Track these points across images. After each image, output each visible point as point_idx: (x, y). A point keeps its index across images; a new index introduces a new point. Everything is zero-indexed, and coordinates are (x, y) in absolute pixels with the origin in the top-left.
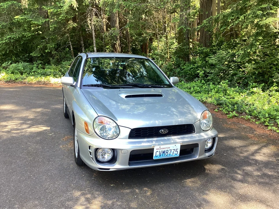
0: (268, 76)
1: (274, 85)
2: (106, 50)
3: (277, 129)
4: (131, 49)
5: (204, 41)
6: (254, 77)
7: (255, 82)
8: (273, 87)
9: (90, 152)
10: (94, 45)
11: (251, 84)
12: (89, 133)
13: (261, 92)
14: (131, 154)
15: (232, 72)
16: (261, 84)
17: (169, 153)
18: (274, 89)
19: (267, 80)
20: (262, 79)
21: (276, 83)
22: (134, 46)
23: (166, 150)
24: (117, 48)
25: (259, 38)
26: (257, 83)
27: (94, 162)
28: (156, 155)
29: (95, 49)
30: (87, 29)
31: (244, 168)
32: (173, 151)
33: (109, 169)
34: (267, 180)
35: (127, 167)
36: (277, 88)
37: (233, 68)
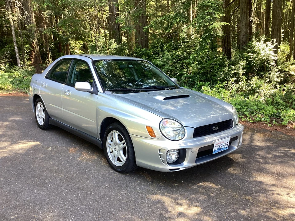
0: (211, 75)
1: (218, 83)
2: (25, 49)
3: (250, 120)
4: (49, 48)
5: (141, 42)
6: (199, 76)
7: (202, 81)
8: (218, 85)
9: (160, 155)
10: (15, 44)
11: (199, 83)
12: (155, 137)
13: (210, 90)
14: (199, 151)
15: (178, 72)
16: (206, 83)
17: (222, 147)
18: (219, 86)
19: (210, 79)
20: (206, 78)
21: (220, 81)
22: (53, 45)
23: (221, 144)
24: (35, 47)
25: (208, 41)
26: (203, 82)
27: (165, 164)
28: (215, 150)
29: (16, 49)
30: (5, 25)
31: (258, 153)
32: (225, 144)
33: (178, 169)
34: (282, 160)
35: (194, 164)
36: (222, 85)
37: (178, 68)
